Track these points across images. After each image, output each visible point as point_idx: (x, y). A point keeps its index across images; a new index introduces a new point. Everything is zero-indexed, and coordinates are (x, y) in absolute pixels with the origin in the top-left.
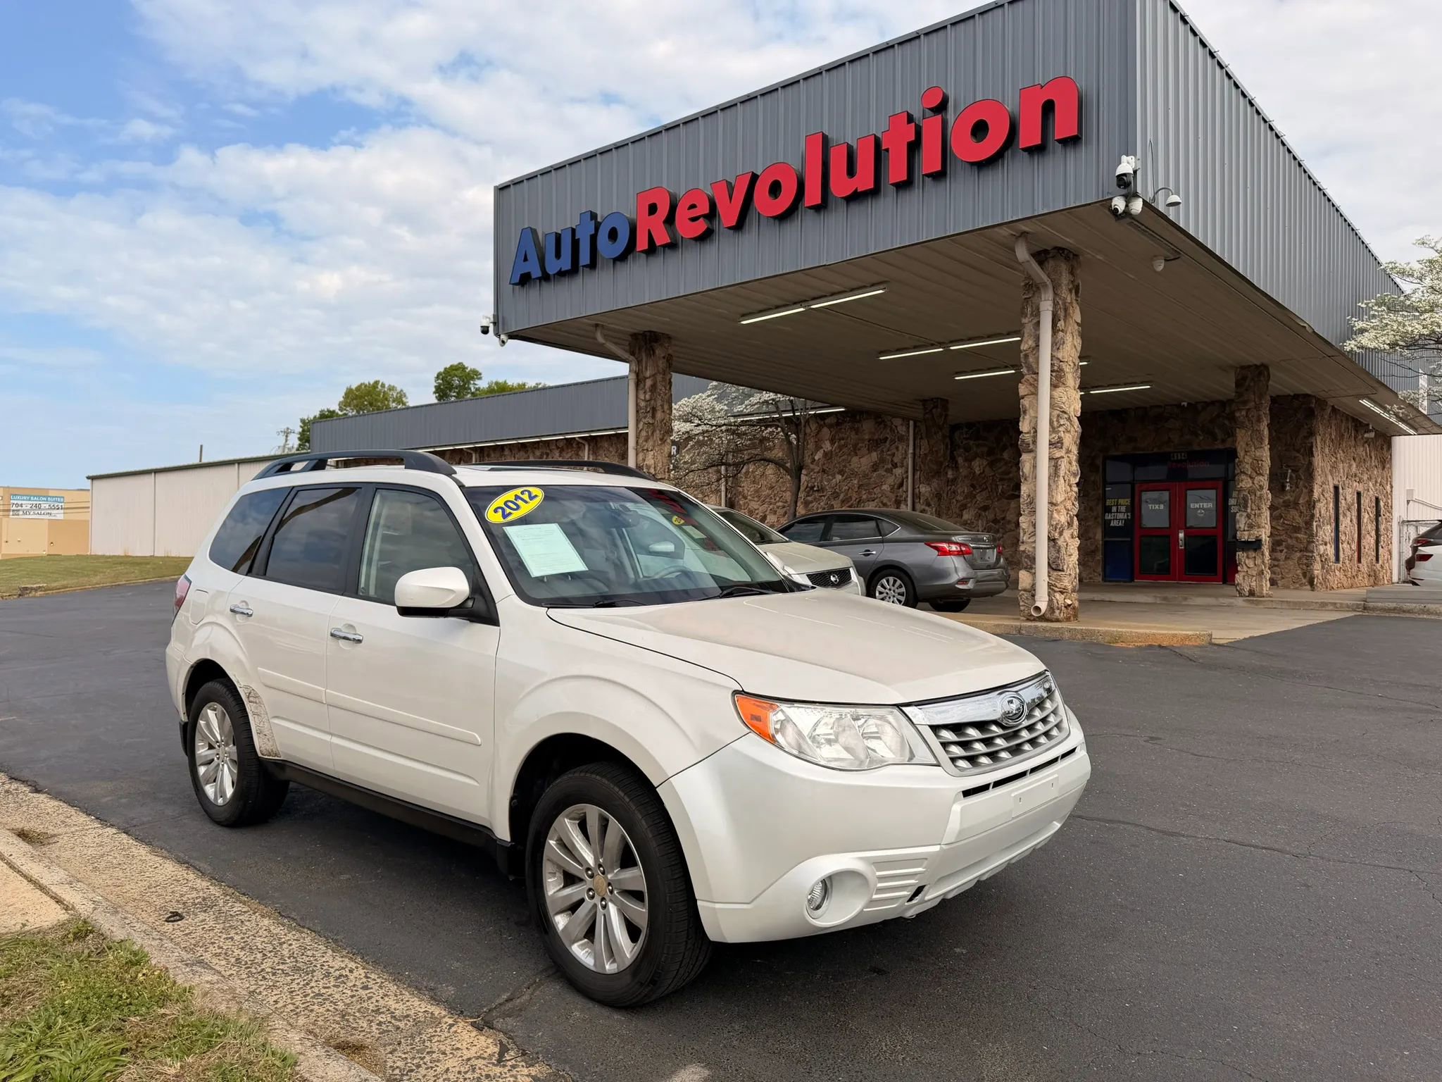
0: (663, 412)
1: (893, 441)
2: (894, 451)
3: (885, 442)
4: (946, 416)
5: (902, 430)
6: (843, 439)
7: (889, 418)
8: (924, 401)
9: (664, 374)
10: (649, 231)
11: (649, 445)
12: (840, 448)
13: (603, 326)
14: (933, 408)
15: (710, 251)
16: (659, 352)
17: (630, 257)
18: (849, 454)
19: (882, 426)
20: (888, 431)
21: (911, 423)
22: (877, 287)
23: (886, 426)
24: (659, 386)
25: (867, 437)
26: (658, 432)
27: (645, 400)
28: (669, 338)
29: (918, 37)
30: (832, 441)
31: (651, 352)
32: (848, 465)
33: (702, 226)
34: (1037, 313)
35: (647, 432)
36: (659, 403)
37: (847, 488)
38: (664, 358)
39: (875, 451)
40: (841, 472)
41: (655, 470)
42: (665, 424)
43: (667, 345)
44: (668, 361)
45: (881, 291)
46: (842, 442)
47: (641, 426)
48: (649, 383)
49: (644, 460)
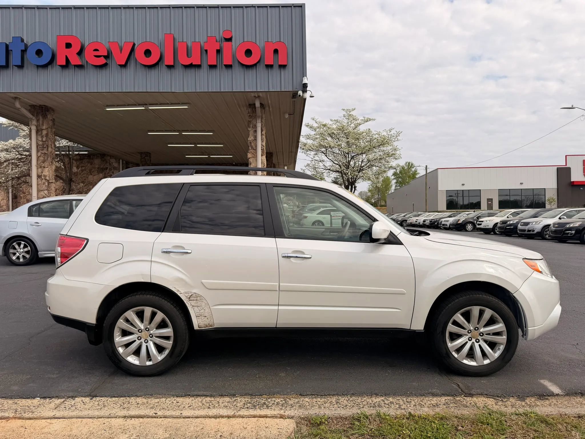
0: (52, 148)
1: (110, 169)
2: (111, 173)
3: (107, 169)
4: (150, 160)
5: (116, 165)
6: (84, 167)
7: (109, 158)
8: (141, 153)
9: (52, 129)
10: (66, 56)
11: (46, 164)
12: (82, 171)
13: (20, 98)
14: (145, 156)
15: (104, 74)
16: (49, 117)
17: (50, 67)
18: (87, 174)
19: (105, 162)
20: (108, 164)
21: (121, 161)
22: (185, 105)
23: (107, 162)
24: (50, 135)
25: (97, 166)
26: (49, 158)
27: (42, 141)
28: (53, 110)
29: (218, 7)
30: (78, 168)
31: (45, 116)
32: (86, 179)
33: (102, 61)
34: (255, 127)
35: (44, 158)
36: (50, 143)
37: (86, 190)
38: (51, 120)
39: (102, 173)
40: (83, 182)
41: (49, 178)
42: (52, 154)
43: (52, 114)
44: (53, 122)
45: (187, 107)
46: (83, 168)
47: (39, 154)
48: (44, 132)
49: (42, 172)
